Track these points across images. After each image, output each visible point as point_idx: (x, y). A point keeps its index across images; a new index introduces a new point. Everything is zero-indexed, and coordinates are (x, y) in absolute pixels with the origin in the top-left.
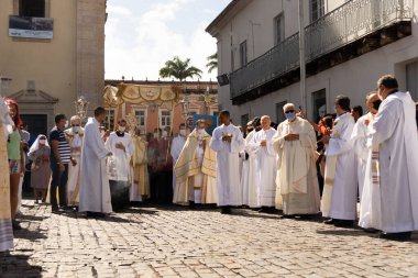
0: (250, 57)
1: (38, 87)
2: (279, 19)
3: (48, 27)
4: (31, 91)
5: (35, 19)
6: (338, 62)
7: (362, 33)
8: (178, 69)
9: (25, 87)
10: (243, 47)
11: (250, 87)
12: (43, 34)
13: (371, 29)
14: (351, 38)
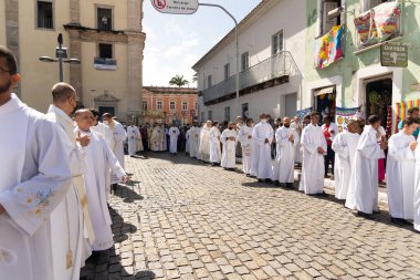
0: (213, 84)
1: (109, 93)
2: (227, 67)
3: (114, 63)
4: (106, 95)
5: (107, 59)
6: (254, 91)
7: (266, 79)
8: (178, 81)
9: (103, 93)
10: (210, 78)
11: (213, 98)
12: (112, 67)
13: (270, 78)
14: (260, 81)
